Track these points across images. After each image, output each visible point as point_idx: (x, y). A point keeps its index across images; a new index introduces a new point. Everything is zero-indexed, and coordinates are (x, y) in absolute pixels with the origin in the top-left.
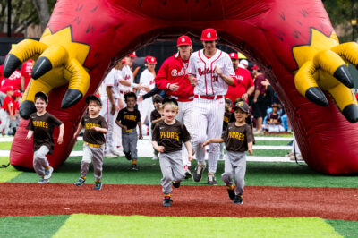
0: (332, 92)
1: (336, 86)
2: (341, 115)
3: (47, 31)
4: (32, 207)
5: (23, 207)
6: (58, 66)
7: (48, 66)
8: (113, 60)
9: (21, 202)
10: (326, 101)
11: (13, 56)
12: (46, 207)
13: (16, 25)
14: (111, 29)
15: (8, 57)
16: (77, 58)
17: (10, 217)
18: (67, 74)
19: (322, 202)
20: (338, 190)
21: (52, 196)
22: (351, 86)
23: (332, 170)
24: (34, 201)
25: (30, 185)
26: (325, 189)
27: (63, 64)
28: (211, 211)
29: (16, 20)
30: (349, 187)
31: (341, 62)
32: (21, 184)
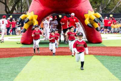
0: (93, 24)
1: (94, 23)
2: (95, 30)
3: (28, 12)
4: (24, 54)
5: (22, 54)
6: (31, 20)
7: (28, 20)
8: (43, 18)
9: (22, 53)
10: (92, 26)
11: (20, 18)
12: (28, 54)
13: (24, 11)
14: (43, 11)
15: (19, 19)
16: (35, 18)
17: (19, 57)
18: (33, 22)
19: (92, 51)
20: (95, 47)
21: (29, 51)
22: (97, 23)
23: (94, 42)
24: (25, 52)
25: (25, 48)
26: (93, 47)
27: (32, 20)
28: (67, 54)
29: (24, 10)
30: (98, 46)
31: (95, 18)
32: (23, 48)
